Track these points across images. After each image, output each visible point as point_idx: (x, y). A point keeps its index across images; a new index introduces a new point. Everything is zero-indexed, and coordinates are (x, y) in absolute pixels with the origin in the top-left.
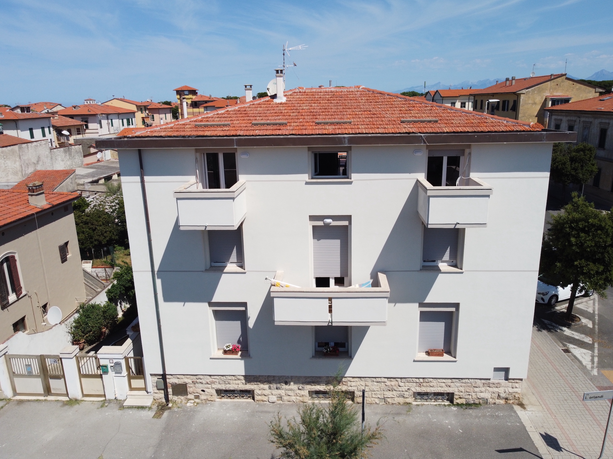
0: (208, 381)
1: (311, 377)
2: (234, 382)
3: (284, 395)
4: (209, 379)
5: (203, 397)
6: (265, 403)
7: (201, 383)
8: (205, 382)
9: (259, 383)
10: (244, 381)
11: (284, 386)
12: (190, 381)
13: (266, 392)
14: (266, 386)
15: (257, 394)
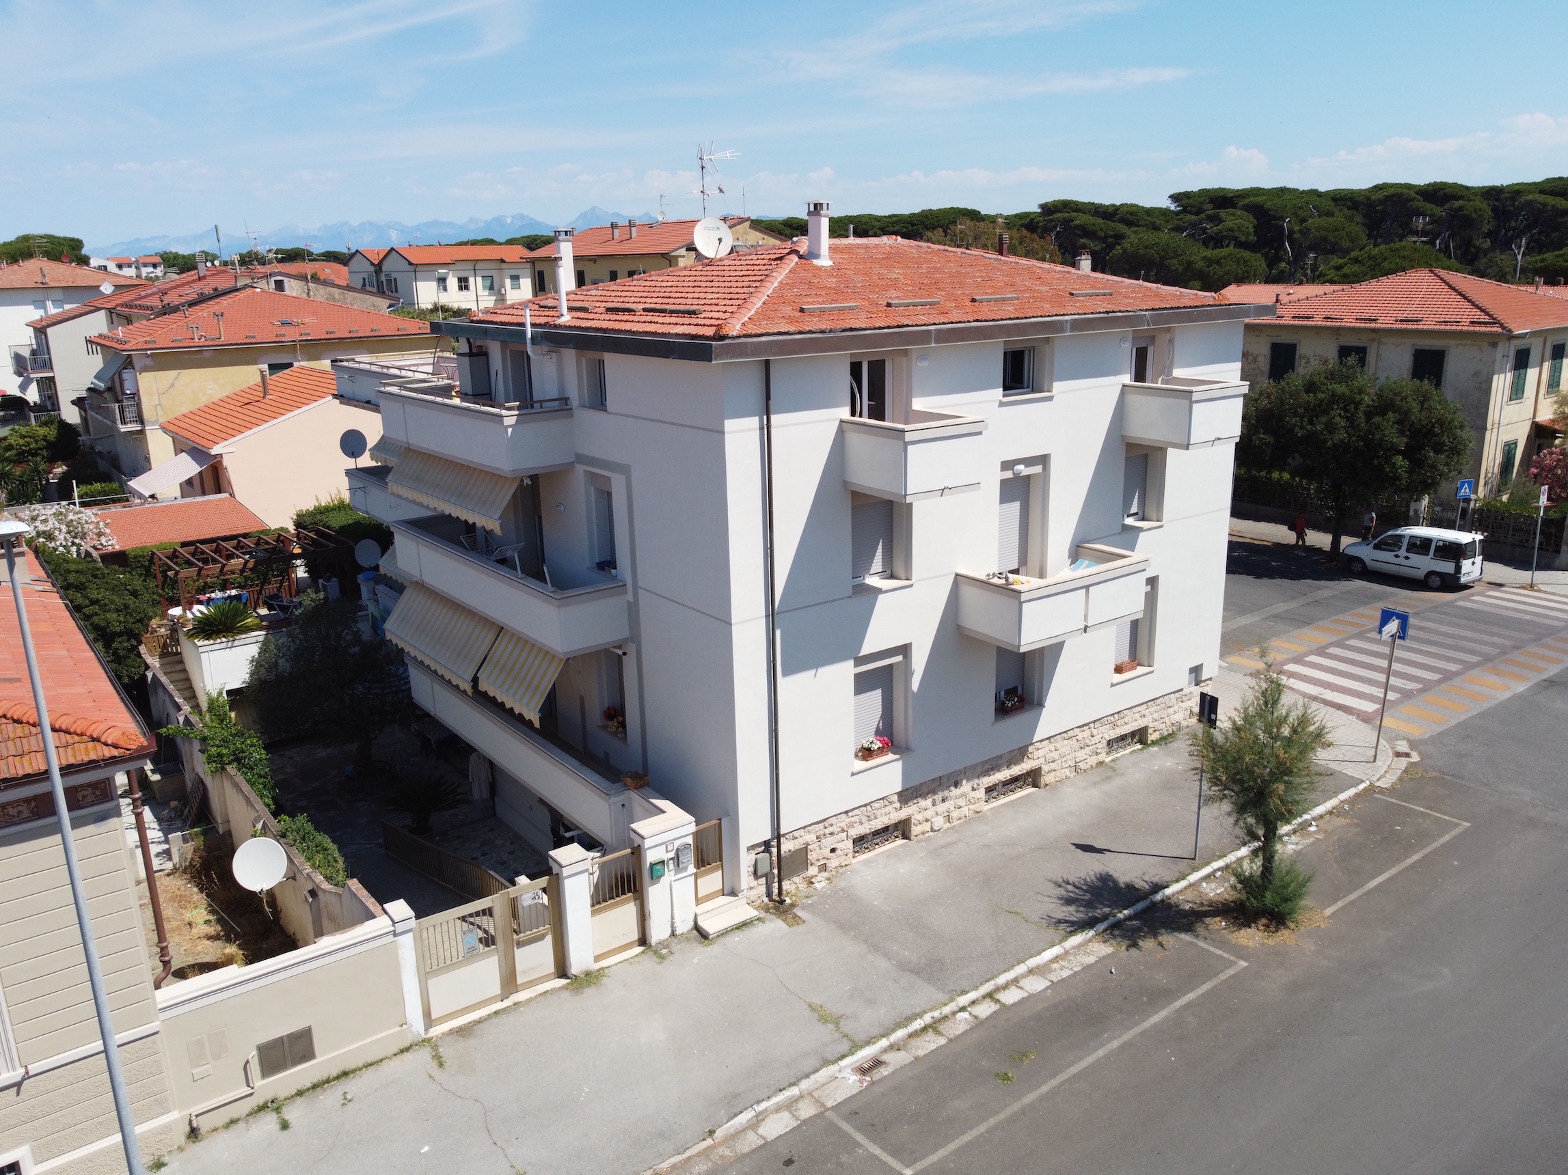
0: (843, 825)
1: (989, 760)
2: (883, 811)
3: (952, 809)
4: (844, 820)
5: (833, 864)
6: (927, 835)
7: (832, 834)
8: (839, 830)
9: (919, 799)
10: (898, 805)
11: (955, 792)
12: (813, 837)
13: (928, 814)
14: (927, 803)
15: (916, 822)
